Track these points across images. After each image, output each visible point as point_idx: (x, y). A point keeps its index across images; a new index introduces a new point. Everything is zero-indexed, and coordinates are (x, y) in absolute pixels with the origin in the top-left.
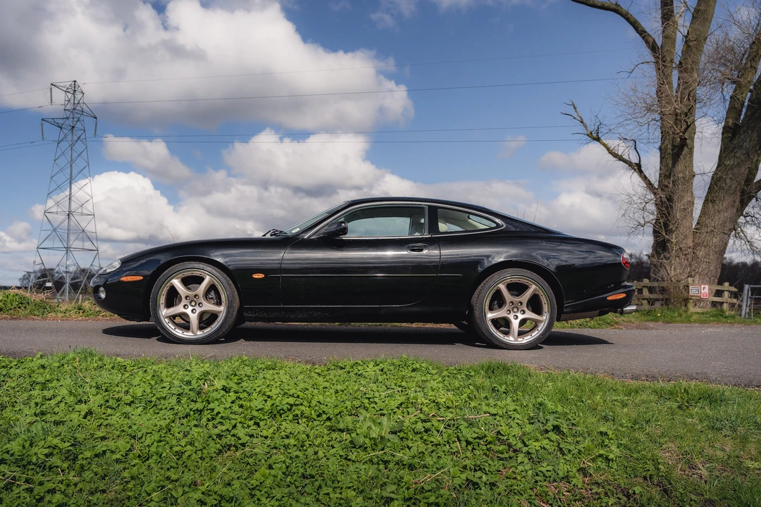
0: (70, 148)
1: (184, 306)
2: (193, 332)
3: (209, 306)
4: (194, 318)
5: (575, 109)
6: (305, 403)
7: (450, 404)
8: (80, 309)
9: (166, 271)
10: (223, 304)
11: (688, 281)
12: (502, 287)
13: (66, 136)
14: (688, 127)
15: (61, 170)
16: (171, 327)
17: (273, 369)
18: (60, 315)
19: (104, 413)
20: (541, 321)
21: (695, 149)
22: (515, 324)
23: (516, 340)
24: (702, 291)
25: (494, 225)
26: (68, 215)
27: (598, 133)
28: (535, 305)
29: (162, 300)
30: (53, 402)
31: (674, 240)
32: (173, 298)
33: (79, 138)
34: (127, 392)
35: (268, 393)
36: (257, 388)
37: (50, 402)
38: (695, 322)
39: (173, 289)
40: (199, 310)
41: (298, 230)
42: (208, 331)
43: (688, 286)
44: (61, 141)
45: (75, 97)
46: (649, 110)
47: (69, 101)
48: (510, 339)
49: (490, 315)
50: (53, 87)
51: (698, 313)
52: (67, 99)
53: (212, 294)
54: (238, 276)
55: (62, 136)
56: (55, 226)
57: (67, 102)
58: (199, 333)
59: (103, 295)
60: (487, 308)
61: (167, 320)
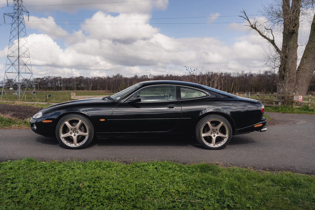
0: (17, 27)
1: (71, 133)
2: (75, 144)
3: (81, 133)
4: (75, 138)
5: (245, 14)
6: (123, 193)
7: (184, 192)
8: (25, 123)
9: (62, 118)
10: (88, 132)
11: (293, 94)
12: (209, 123)
13: (15, 21)
14: (296, 25)
15: (14, 37)
16: (65, 142)
17: (109, 167)
18: (17, 125)
19: (38, 197)
20: (225, 138)
21: (298, 34)
22: (214, 139)
23: (214, 146)
24: (300, 99)
25: (205, 95)
26: (18, 57)
27: (255, 25)
28: (223, 130)
29: (61, 130)
30: (16, 190)
31: (288, 75)
32: (66, 130)
33: (21, 22)
34: (47, 187)
35: (107, 188)
36: (102, 185)
37: (15, 190)
38: (296, 113)
39: (65, 126)
40: (77, 135)
41: (119, 98)
42: (81, 144)
43: (293, 96)
44: (13, 24)
45: (18, 3)
46: (279, 16)
47: (16, 5)
48: (212, 145)
49: (203, 135)
51: (297, 108)
52: (15, 4)
53: (83, 128)
54: (93, 120)
55: (14, 21)
56: (13, 62)
58: (77, 144)
59: (35, 128)
60: (202, 132)
61: (63, 139)
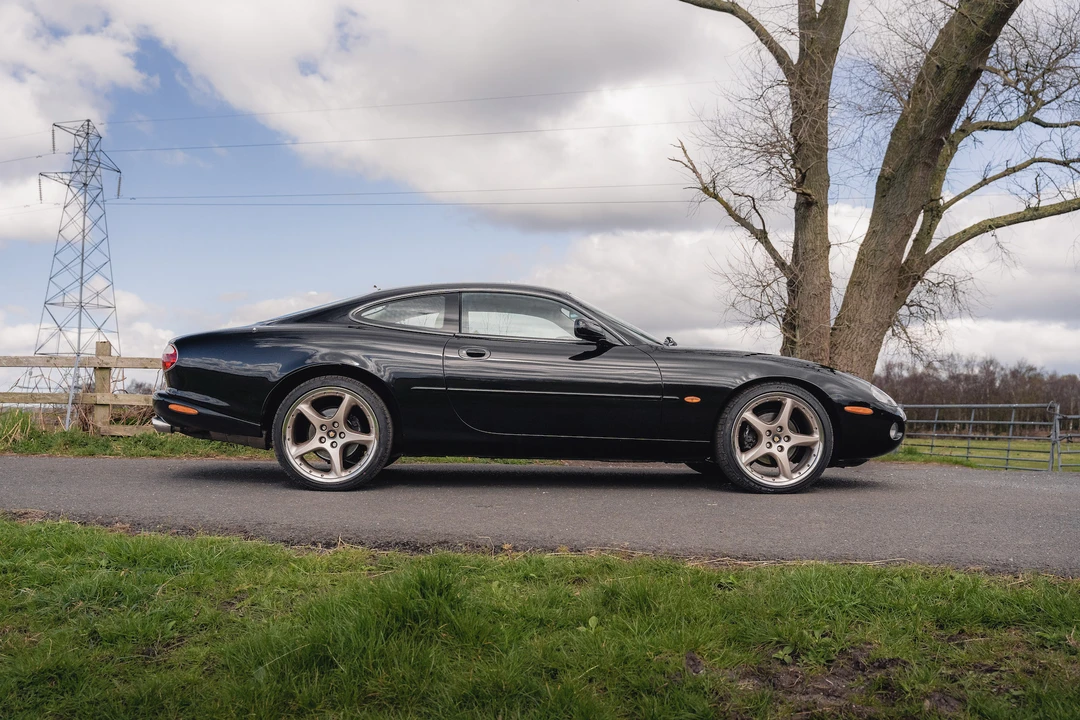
50: (55, 128)
57: (76, 150)
